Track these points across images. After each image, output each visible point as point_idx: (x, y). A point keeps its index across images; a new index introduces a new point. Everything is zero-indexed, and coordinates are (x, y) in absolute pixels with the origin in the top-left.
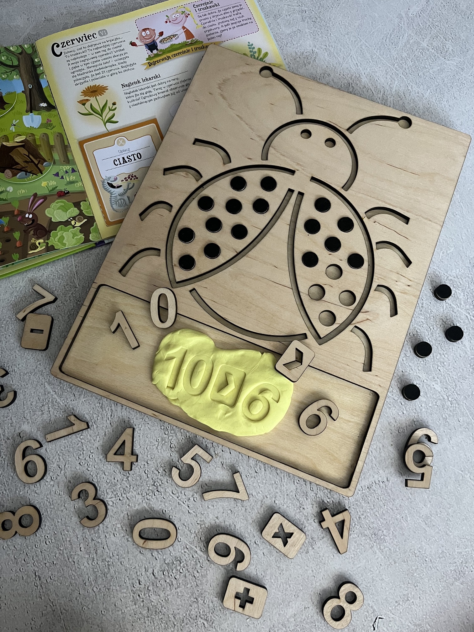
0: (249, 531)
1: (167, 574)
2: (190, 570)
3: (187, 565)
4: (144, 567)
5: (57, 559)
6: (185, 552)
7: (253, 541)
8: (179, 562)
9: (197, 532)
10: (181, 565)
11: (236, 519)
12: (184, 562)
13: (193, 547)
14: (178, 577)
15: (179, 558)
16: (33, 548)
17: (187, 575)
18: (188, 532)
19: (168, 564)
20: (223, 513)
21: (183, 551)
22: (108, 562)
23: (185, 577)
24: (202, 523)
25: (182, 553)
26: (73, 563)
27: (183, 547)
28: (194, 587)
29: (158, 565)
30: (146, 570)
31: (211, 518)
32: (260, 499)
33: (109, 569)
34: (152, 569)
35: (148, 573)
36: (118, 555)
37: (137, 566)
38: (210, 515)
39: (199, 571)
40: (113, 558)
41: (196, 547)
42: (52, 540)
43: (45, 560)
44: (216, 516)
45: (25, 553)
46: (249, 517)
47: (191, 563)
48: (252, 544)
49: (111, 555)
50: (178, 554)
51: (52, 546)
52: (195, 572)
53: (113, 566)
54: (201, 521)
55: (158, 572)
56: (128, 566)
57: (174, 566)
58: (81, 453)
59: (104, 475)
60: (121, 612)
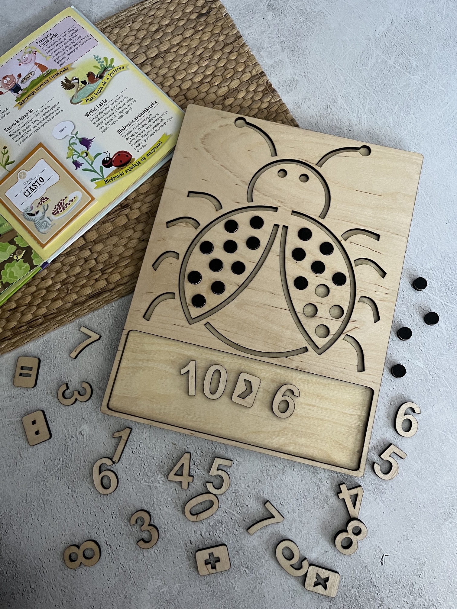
0: (275, 495)
1: (212, 534)
2: (230, 529)
3: (227, 526)
4: (193, 530)
5: (123, 530)
6: (225, 516)
7: (279, 502)
8: (220, 524)
9: (233, 499)
10: (223, 526)
11: (264, 486)
12: (225, 524)
13: (231, 511)
14: (221, 536)
15: (220, 521)
16: (102, 523)
17: (228, 533)
18: (226, 500)
19: (212, 526)
20: (253, 482)
21: (223, 515)
22: (164, 528)
23: (227, 535)
24: (236, 492)
25: (222, 517)
26: (136, 532)
27: (222, 512)
28: (235, 542)
29: (205, 528)
30: (195, 533)
31: (243, 487)
32: (281, 468)
33: (165, 534)
34: (200, 531)
35: (197, 535)
36: (171, 523)
37: (188, 530)
38: (242, 484)
39: (238, 530)
40: (168, 525)
41: (233, 511)
42: (117, 515)
43: (113, 531)
44: (247, 485)
45: (97, 528)
46: (273, 483)
47: (230, 524)
48: (278, 505)
49: (166, 523)
50: (219, 518)
51: (117, 520)
52: (235, 531)
53: (169, 532)
54: (235, 490)
55: (205, 533)
56: (180, 530)
57: (217, 527)
58: (133, 444)
59: (153, 460)
60: (178, 567)
